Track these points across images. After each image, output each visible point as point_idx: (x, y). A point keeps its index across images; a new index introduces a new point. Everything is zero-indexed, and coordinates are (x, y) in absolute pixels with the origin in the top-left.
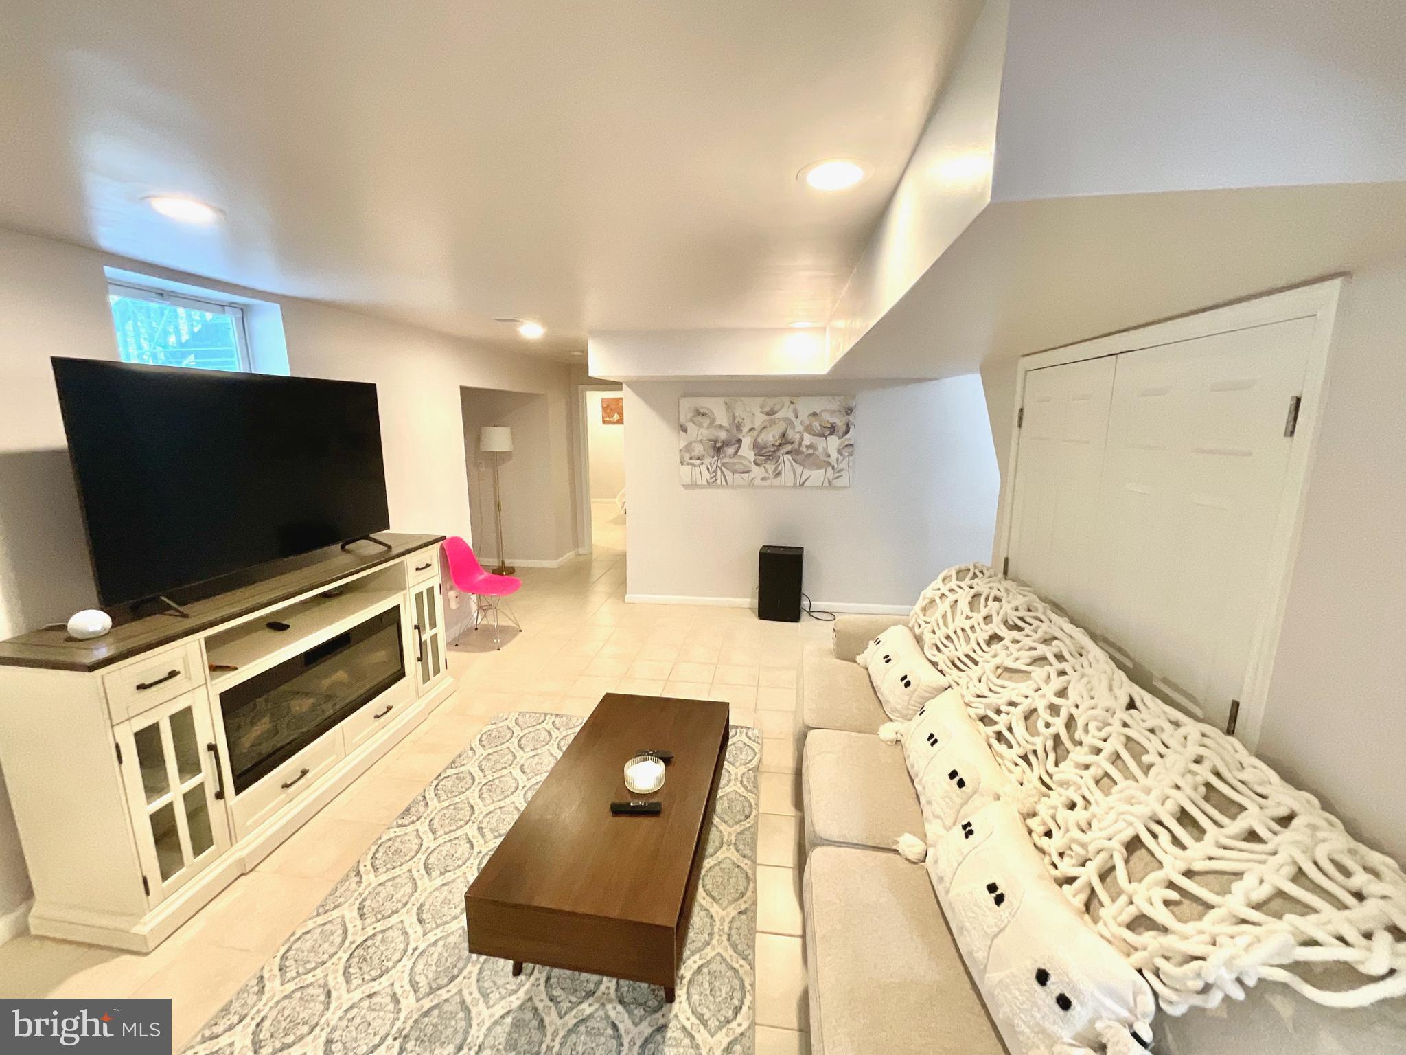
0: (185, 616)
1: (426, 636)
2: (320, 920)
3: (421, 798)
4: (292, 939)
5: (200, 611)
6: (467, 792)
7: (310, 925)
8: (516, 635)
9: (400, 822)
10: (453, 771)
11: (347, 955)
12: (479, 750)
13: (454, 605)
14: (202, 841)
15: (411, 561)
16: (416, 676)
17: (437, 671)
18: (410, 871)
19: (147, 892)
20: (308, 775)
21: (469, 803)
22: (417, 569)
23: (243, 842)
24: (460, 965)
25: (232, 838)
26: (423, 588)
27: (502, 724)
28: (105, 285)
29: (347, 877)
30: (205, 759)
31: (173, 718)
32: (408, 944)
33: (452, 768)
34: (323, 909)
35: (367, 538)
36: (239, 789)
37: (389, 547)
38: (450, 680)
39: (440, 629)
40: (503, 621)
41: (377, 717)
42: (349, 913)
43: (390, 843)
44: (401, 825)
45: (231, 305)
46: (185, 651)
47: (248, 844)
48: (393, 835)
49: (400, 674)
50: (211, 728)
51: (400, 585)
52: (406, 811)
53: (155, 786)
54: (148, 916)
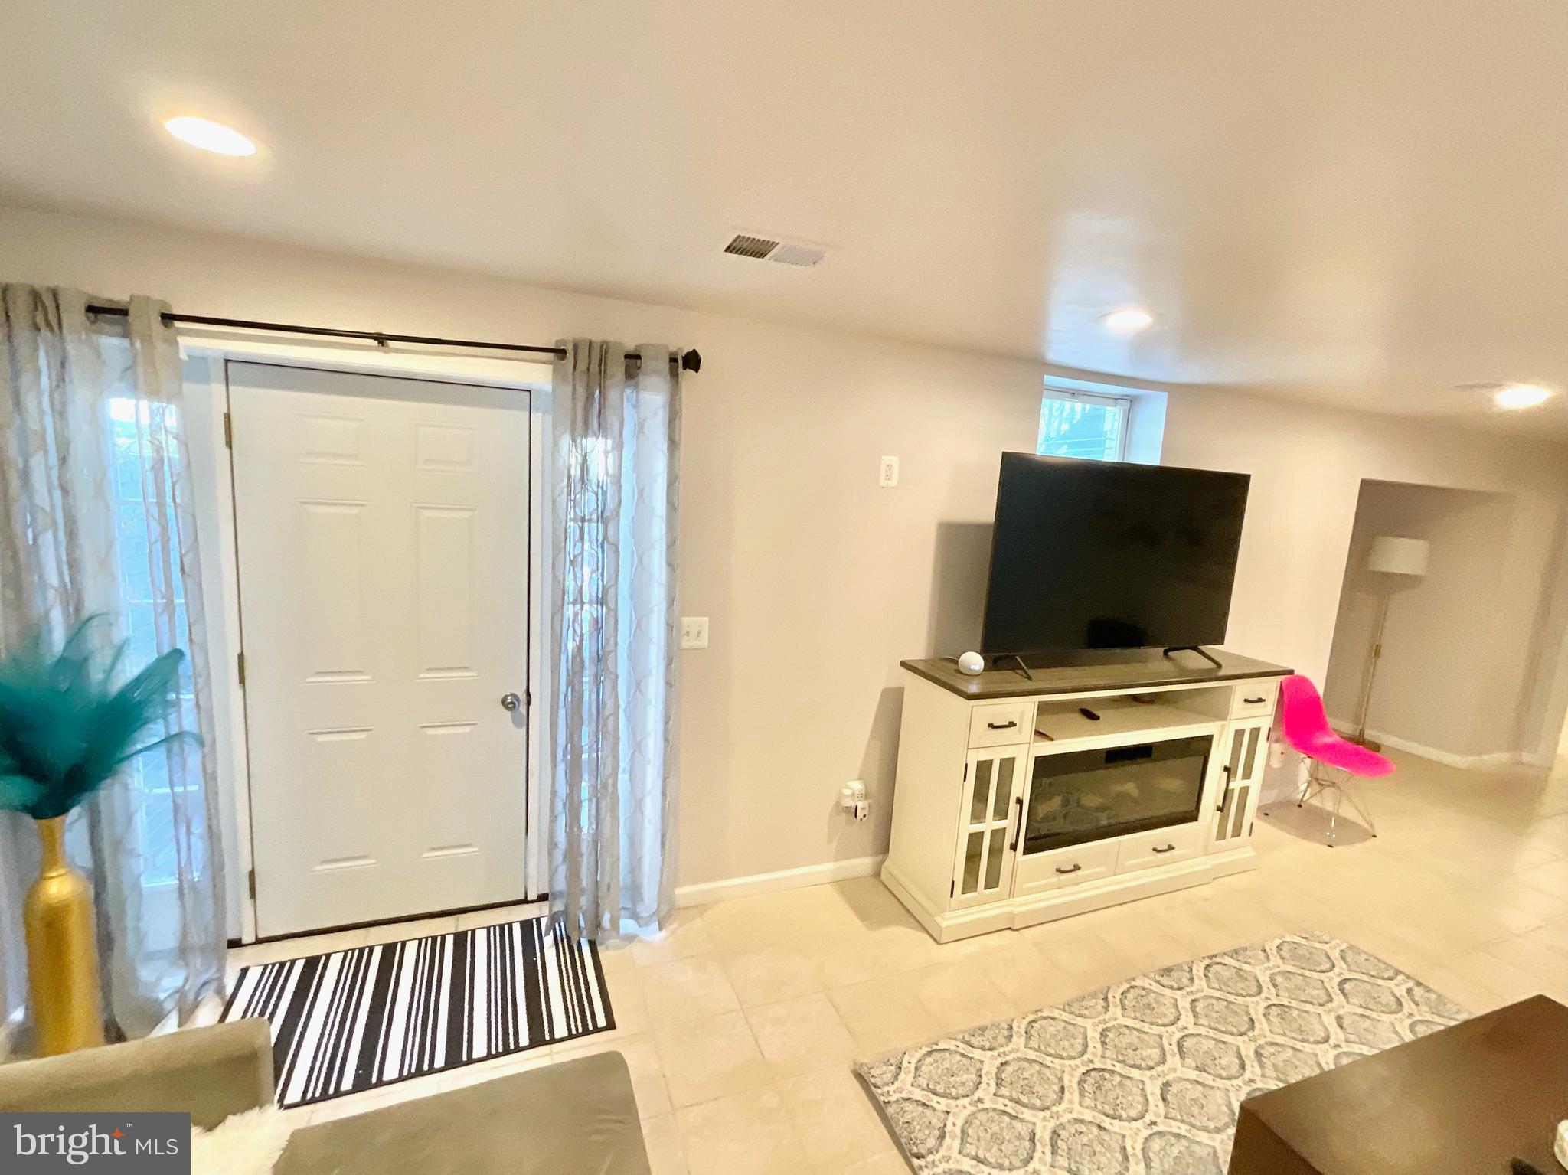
0: (1029, 678)
1: (1237, 784)
2: (1065, 1016)
3: (1187, 968)
4: (1040, 1014)
5: (1042, 677)
7: (1056, 1014)
8: (1365, 840)
9: (1158, 978)
10: (1233, 962)
11: (1084, 1071)
12: (1276, 959)
13: (1275, 762)
14: (993, 881)
15: (1242, 689)
16: (1210, 827)
17: (1237, 833)
18: (1161, 1038)
19: (952, 896)
20: (1079, 872)
21: (1248, 1013)
22: (1246, 700)
23: (1017, 900)
25: (1011, 891)
26: (1248, 726)
27: (1316, 944)
28: (1038, 392)
29: (1094, 995)
30: (1013, 808)
31: (1003, 761)
33: (1232, 957)
34: (1067, 1007)
35: (1195, 649)
36: (1026, 852)
37: (1219, 666)
38: (1249, 853)
39: (1255, 783)
40: (1348, 811)
41: (1156, 851)
42: (1093, 1032)
43: (1144, 993)
44: (1158, 982)
45: (1124, 397)
46: (1024, 709)
47: (1021, 905)
48: (1147, 986)
49: (1192, 816)
50: (1022, 784)
51: (1221, 715)
52: (1167, 971)
53: (977, 815)
54: (947, 915)
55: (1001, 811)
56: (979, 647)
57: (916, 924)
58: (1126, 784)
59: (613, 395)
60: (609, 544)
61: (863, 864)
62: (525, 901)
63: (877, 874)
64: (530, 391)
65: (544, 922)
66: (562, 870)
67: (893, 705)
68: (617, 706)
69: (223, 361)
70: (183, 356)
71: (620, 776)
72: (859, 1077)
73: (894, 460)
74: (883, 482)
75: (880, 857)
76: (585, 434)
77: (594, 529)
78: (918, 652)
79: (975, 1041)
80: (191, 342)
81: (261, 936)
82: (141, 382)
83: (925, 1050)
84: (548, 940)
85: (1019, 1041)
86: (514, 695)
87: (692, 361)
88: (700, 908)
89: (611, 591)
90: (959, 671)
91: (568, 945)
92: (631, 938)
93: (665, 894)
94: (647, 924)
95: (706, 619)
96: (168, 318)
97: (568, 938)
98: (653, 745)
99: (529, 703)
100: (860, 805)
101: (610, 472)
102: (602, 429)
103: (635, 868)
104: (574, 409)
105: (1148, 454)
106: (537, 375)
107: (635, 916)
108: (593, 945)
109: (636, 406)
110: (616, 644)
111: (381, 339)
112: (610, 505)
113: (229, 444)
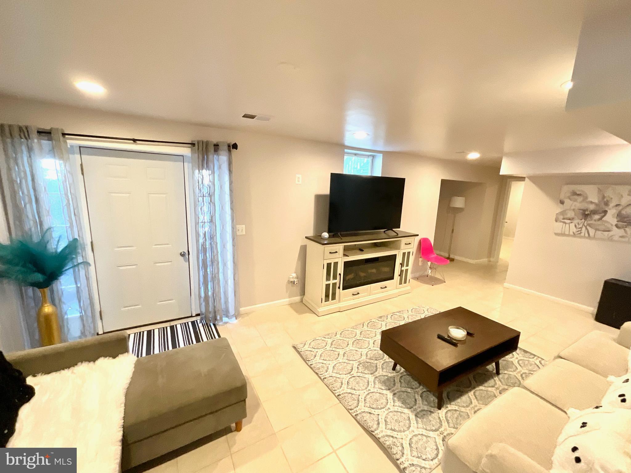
0: (342, 239)
1: (404, 268)
2: (352, 330)
3: (386, 316)
4: (345, 330)
5: (345, 239)
6: (400, 321)
7: (349, 329)
8: (442, 283)
9: (378, 319)
10: (399, 314)
11: (354, 340)
12: (410, 312)
13: (420, 264)
14: (334, 298)
15: (404, 240)
16: (397, 281)
17: (405, 282)
18: (376, 331)
19: (322, 303)
20: (359, 295)
22: (405, 244)
23: (341, 303)
24: (379, 358)
25: (339, 301)
26: (406, 251)
27: (422, 308)
28: (344, 154)
30: (338, 276)
31: (334, 263)
32: (369, 346)
34: (353, 328)
35: (391, 230)
36: (343, 289)
37: (398, 234)
38: (409, 288)
39: (410, 268)
40: (438, 276)
41: (381, 288)
42: (358, 332)
43: (373, 323)
44: (378, 320)
45: (371, 155)
46: (340, 247)
47: (343, 304)
48: (375, 321)
49: (392, 278)
50: (341, 269)
51: (398, 248)
52: (381, 317)
53: (328, 279)
54: (321, 308)
55: (335, 278)
56: (327, 231)
57: (313, 313)
58: (372, 270)
59: (211, 157)
60: (212, 203)
61: (297, 299)
62: (192, 316)
63: (302, 301)
64: (183, 156)
65: (199, 321)
66: (204, 304)
67: (304, 250)
68: (218, 252)
69: (78, 147)
70: (69, 146)
71: (220, 274)
72: (294, 347)
73: (300, 176)
74: (297, 182)
75: (302, 297)
76: (202, 170)
77: (207, 199)
78: (311, 234)
79: (326, 337)
80: (72, 142)
81: (105, 331)
82: (56, 155)
83: (312, 340)
84: (200, 325)
85: (338, 336)
86: (184, 252)
87: (235, 146)
88: (247, 314)
89: (214, 218)
90: (322, 238)
91: (207, 326)
92: (226, 323)
93: (237, 309)
94: (231, 318)
95: (244, 226)
96: (64, 134)
97: (207, 324)
98: (230, 264)
99: (189, 254)
100: (295, 280)
101: (211, 180)
102: (208, 168)
103: (226, 302)
104: (199, 161)
105: (378, 173)
106: (186, 151)
107: (227, 316)
108: (214, 325)
109: (218, 160)
110: (216, 233)
111: (135, 140)
112: (212, 190)
113: (83, 174)
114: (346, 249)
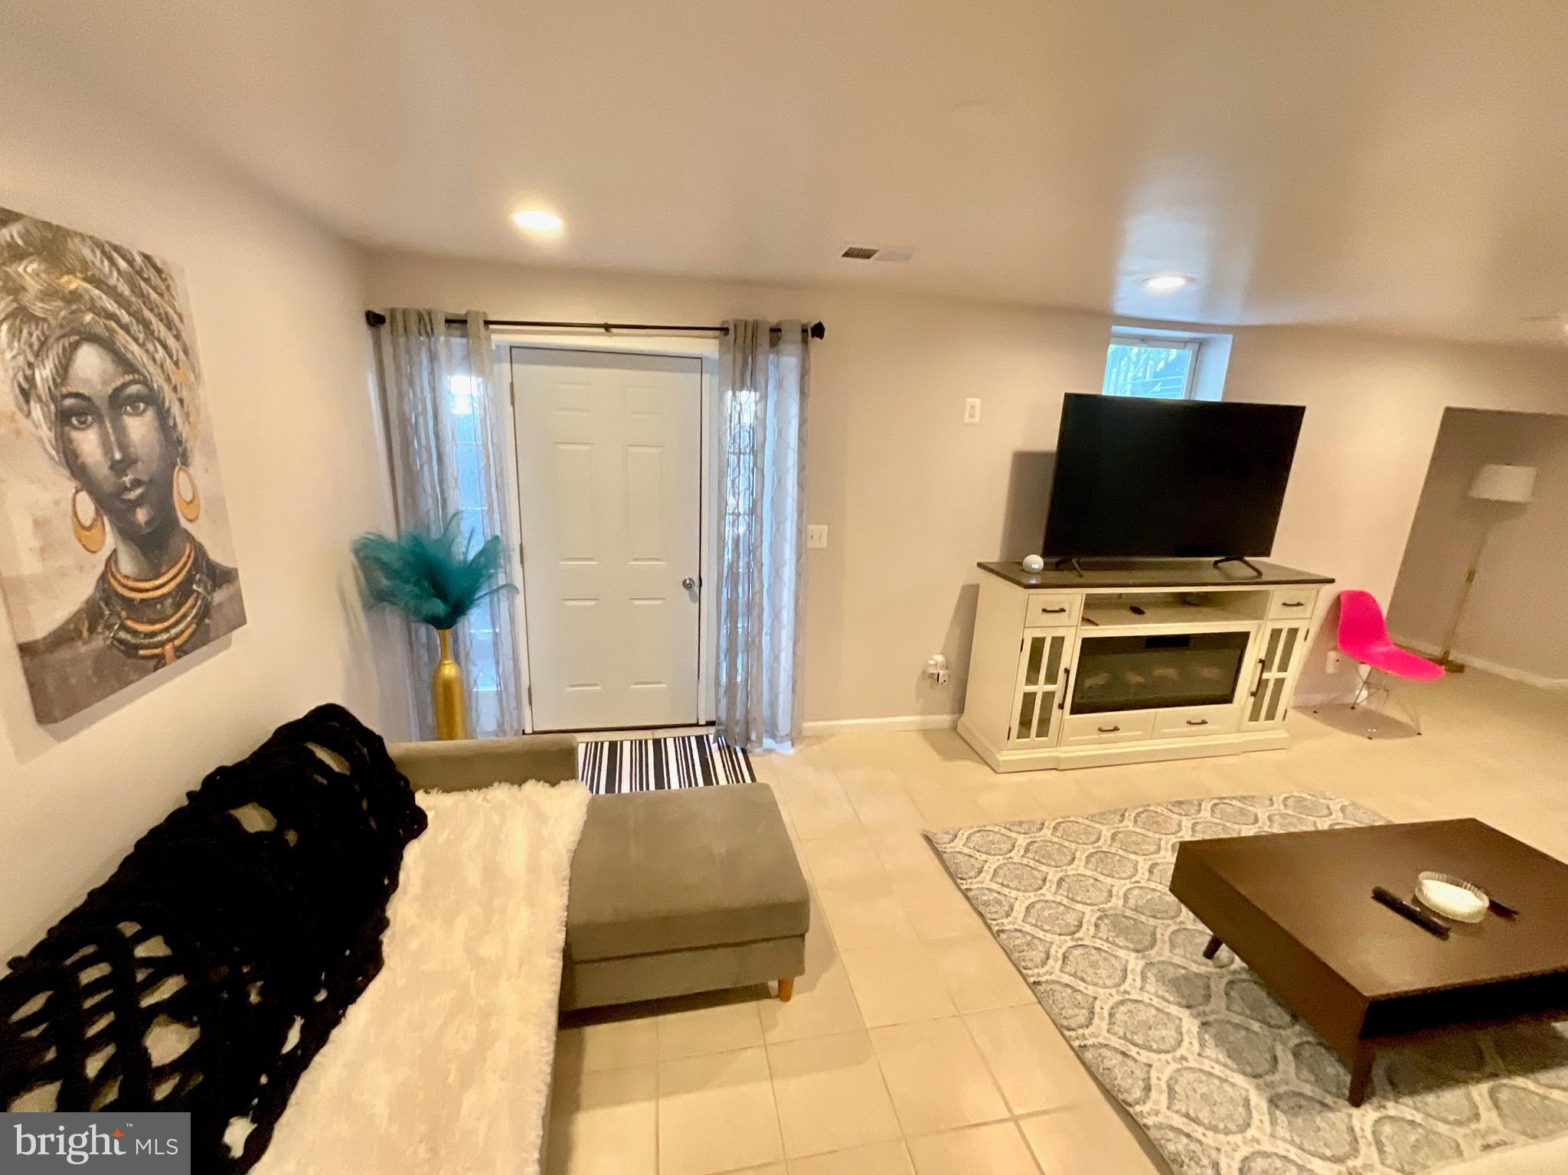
0: (1081, 576)
1: (1272, 675)
2: (1087, 822)
3: (1196, 803)
4: (1068, 819)
5: (1089, 576)
6: (1244, 826)
7: (1080, 820)
8: (1409, 736)
9: (1170, 807)
10: (1239, 804)
11: (1093, 851)
12: (1278, 806)
13: (1331, 668)
14: (1043, 731)
15: (1279, 594)
16: (1243, 710)
17: (1271, 716)
18: (1160, 840)
19: (1009, 738)
20: (1118, 734)
22: (1284, 604)
23: (1064, 748)
24: (1164, 915)
25: (1058, 742)
26: (1285, 626)
27: (1322, 801)
28: (1109, 339)
29: (1115, 812)
30: (1061, 675)
31: (1053, 639)
32: (1134, 875)
33: (1239, 801)
34: (1091, 817)
35: (1240, 559)
36: (1073, 712)
37: (1260, 574)
38: (1282, 734)
39: (1292, 675)
40: (1392, 711)
41: (1190, 723)
42: (1107, 832)
43: (1154, 814)
44: (1169, 810)
45: (1193, 341)
46: (1074, 599)
47: (1066, 752)
48: (1159, 811)
49: (1228, 699)
50: (1070, 658)
51: (1258, 614)
52: (1180, 803)
53: (1031, 678)
54: (1004, 752)
55: (1051, 678)
56: (1040, 551)
57: (980, 760)
58: (1165, 670)
59: (760, 358)
60: (757, 468)
61: (944, 719)
62: (697, 725)
63: (954, 728)
64: (701, 358)
65: (711, 738)
66: (724, 702)
67: (970, 597)
68: (762, 586)
69: (508, 349)
70: (494, 347)
71: (764, 637)
72: (928, 839)
73: (977, 401)
74: (967, 419)
75: (957, 716)
76: (742, 389)
77: (747, 460)
78: (994, 556)
79: (1012, 828)
80: (497, 338)
81: (535, 729)
82: (473, 366)
83: (975, 829)
84: (714, 746)
85: (1047, 832)
86: (690, 579)
87: (818, 331)
88: (818, 738)
89: (759, 506)
90: (1023, 570)
91: (728, 750)
92: (770, 751)
93: (795, 723)
94: (782, 742)
95: (825, 527)
96: (487, 323)
97: (728, 747)
98: (787, 616)
99: (700, 585)
100: (941, 673)
101: (759, 415)
102: (754, 387)
103: (773, 704)
104: (734, 374)
105: (1212, 392)
106: (707, 347)
107: (774, 737)
108: (744, 751)
109: (777, 367)
110: (762, 542)
111: (607, 327)
112: (759, 440)
113: (513, 404)
114: (1090, 604)
